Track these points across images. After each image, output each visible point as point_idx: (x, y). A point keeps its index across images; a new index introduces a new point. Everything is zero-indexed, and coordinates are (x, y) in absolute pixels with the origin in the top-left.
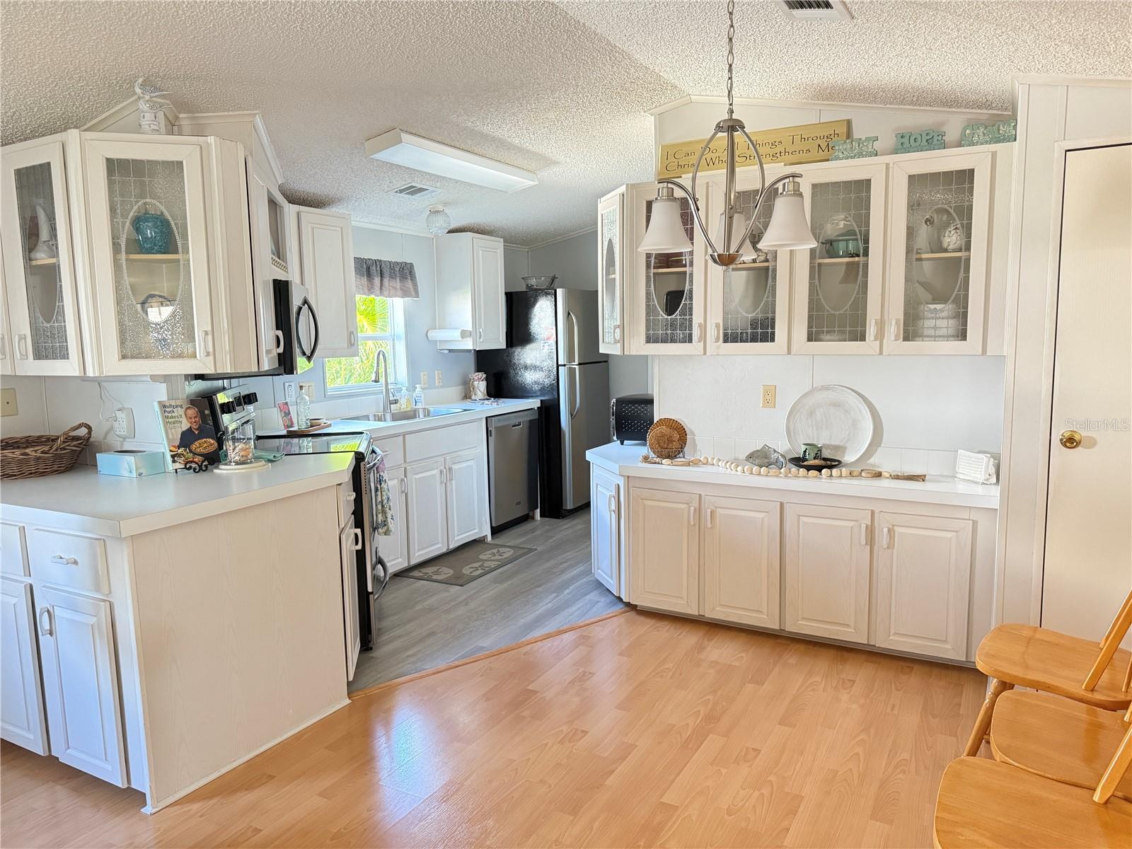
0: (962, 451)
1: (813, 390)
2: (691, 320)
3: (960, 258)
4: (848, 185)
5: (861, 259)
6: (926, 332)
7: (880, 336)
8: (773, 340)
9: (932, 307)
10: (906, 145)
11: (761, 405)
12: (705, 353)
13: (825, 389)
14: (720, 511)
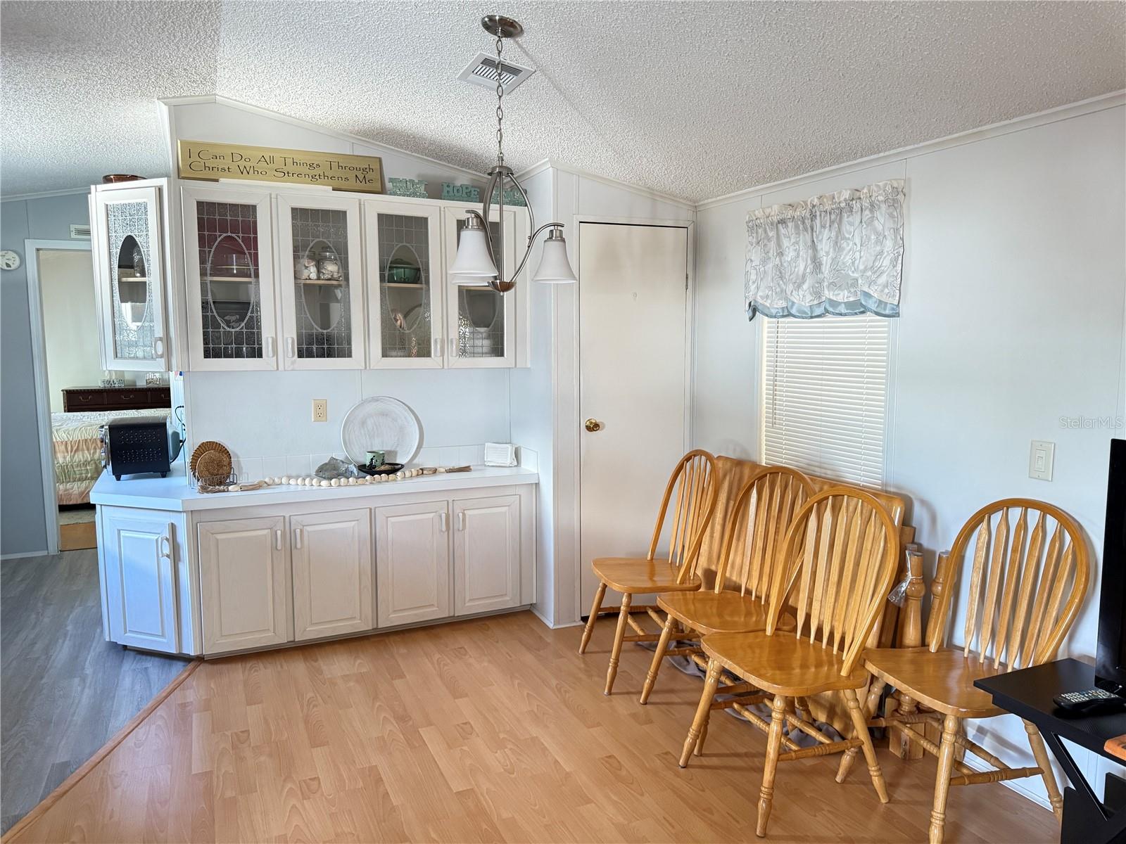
0: (489, 444)
1: (363, 403)
2: (259, 334)
4: (409, 219)
5: (422, 285)
7: (442, 353)
8: (350, 355)
10: (451, 193)
11: (313, 420)
12: (278, 369)
13: (375, 400)
14: (309, 529)
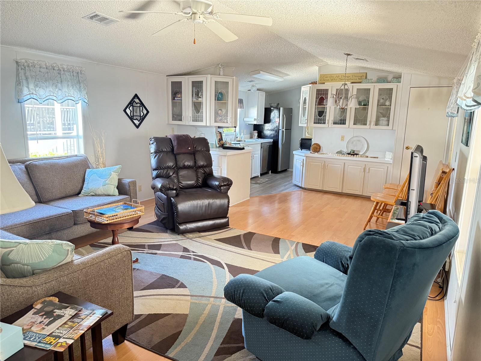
0: (387, 152)
1: (353, 137)
2: (325, 119)
3: (389, 108)
4: (365, 89)
5: (367, 106)
6: (380, 124)
7: (370, 124)
8: (345, 124)
9: (382, 118)
10: (379, 81)
11: (340, 140)
12: (328, 127)
13: (356, 137)
14: (329, 165)
